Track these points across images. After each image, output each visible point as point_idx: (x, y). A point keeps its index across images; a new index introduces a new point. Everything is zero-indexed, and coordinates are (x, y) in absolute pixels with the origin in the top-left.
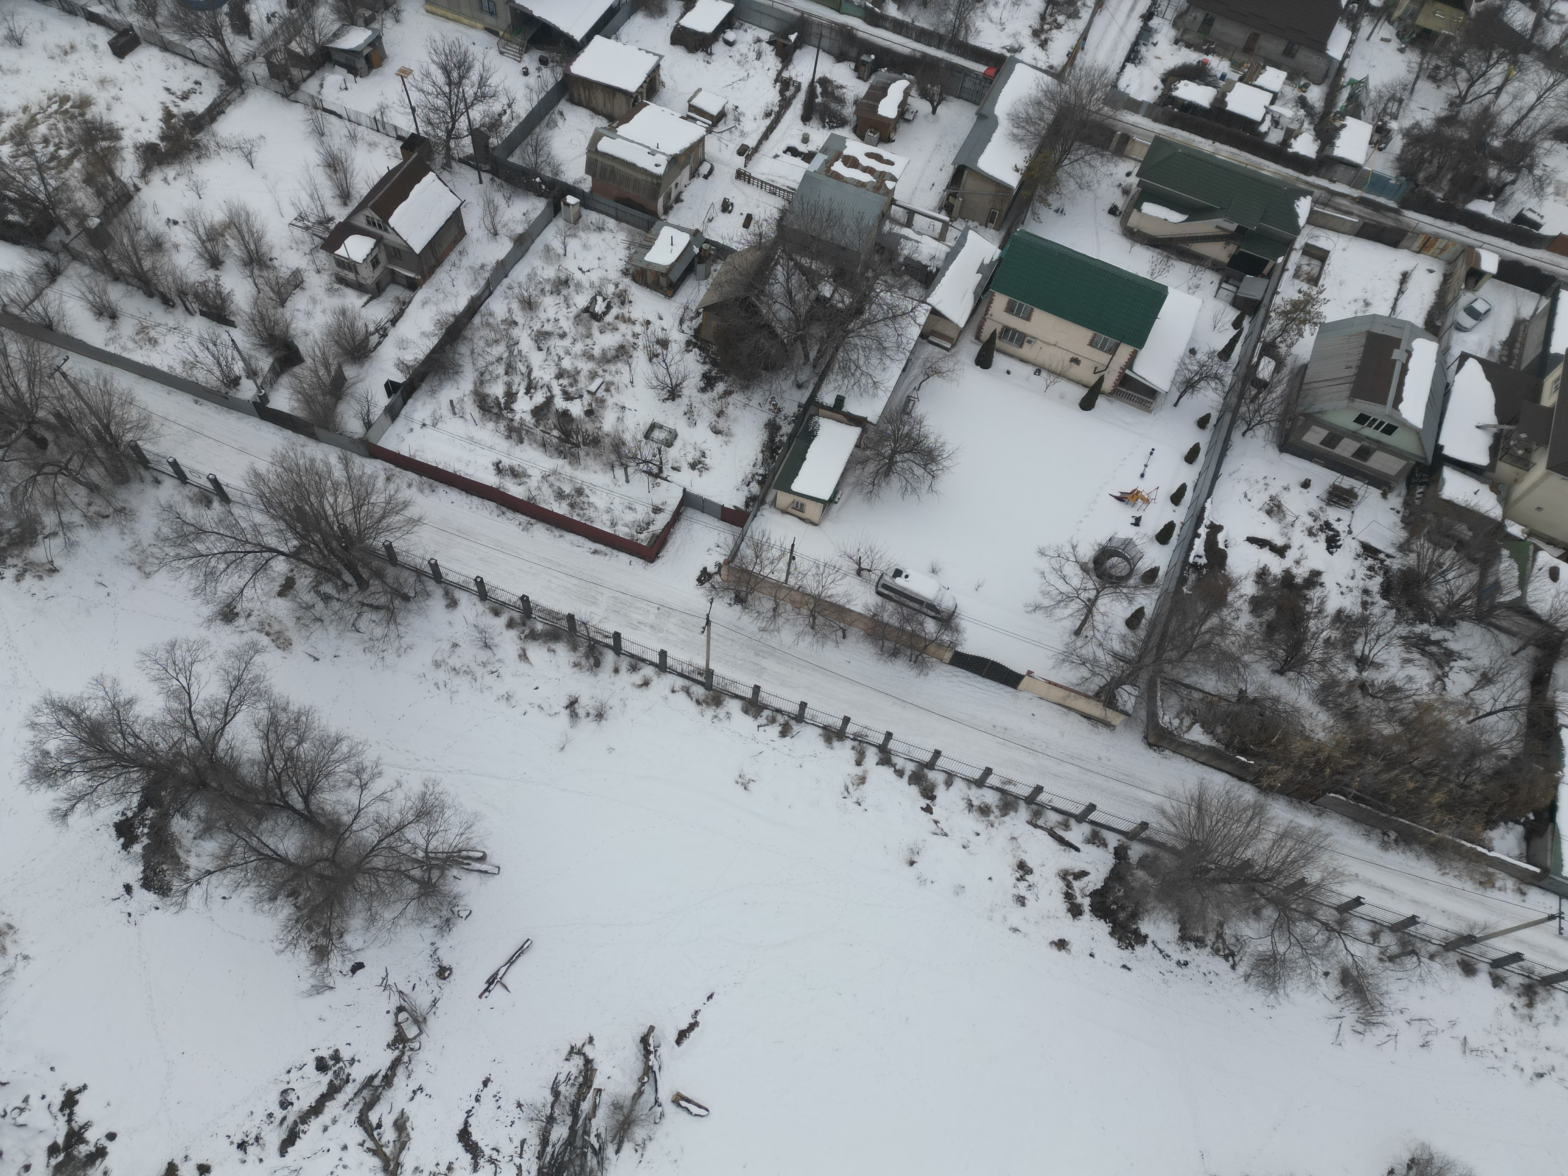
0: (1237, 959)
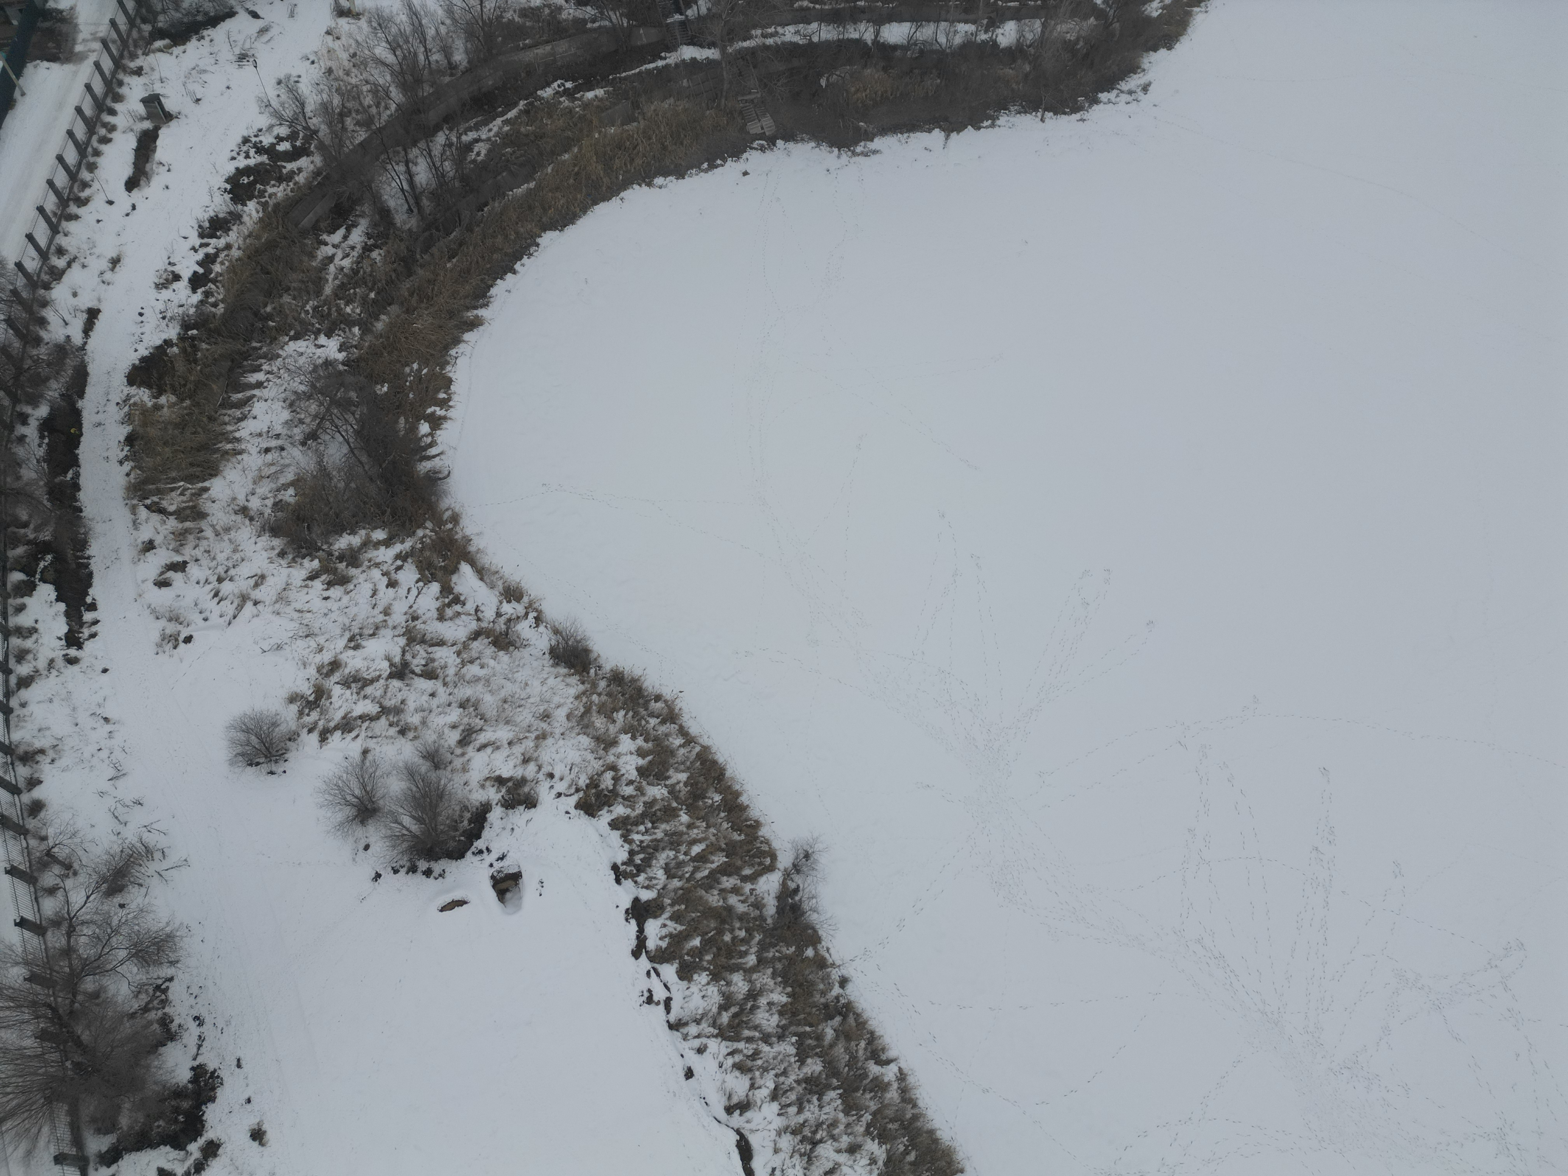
0: (160, 982)
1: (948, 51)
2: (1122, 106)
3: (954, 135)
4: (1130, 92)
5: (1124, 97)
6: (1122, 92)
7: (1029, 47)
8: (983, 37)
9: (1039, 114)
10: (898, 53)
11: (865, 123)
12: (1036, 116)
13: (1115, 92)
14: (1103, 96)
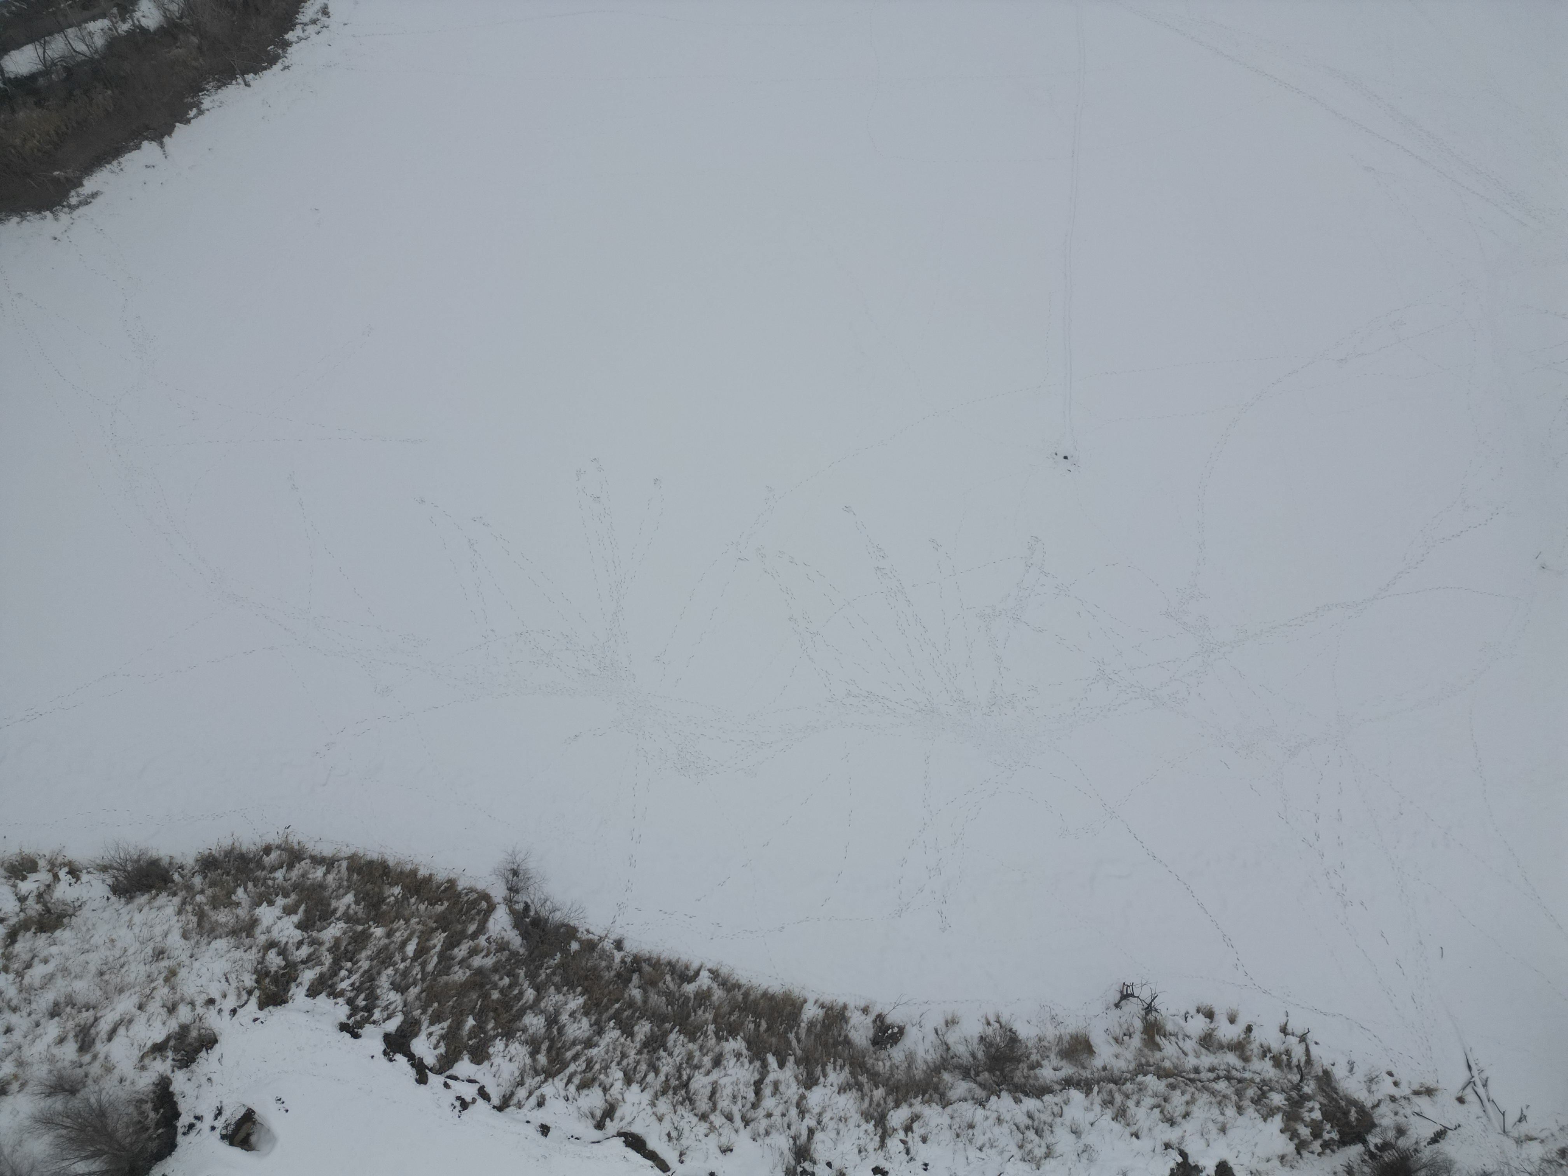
1: (96, 57)
2: (314, 37)
3: (166, 139)
4: (314, 22)
5: (311, 29)
6: (306, 24)
7: (181, 18)
8: (124, 27)
9: (240, 80)
10: (41, 81)
11: (60, 170)
12: (239, 84)
13: (299, 27)
14: (290, 36)
